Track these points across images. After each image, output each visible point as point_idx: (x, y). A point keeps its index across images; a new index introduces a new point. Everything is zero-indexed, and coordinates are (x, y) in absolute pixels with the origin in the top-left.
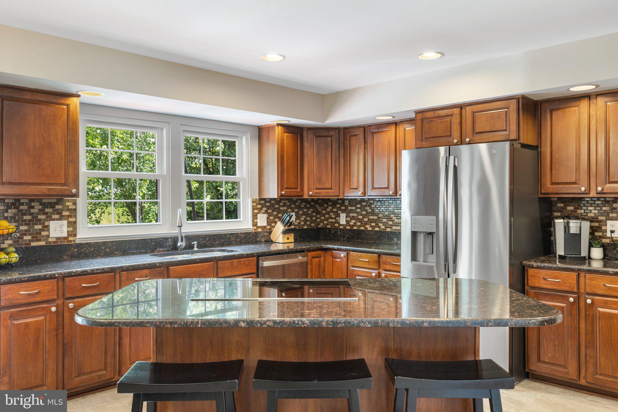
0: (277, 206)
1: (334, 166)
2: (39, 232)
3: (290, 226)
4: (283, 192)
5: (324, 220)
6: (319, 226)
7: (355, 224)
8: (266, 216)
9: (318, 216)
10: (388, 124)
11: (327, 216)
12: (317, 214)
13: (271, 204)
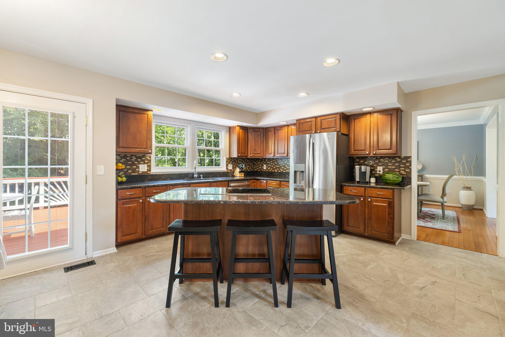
0: (237, 161)
1: (261, 144)
2: (135, 169)
3: (242, 169)
4: (239, 155)
5: (257, 168)
6: (255, 170)
7: (270, 169)
8: (232, 165)
9: (254, 166)
10: (285, 126)
11: (258, 166)
12: (254, 165)
13: (234, 160)
